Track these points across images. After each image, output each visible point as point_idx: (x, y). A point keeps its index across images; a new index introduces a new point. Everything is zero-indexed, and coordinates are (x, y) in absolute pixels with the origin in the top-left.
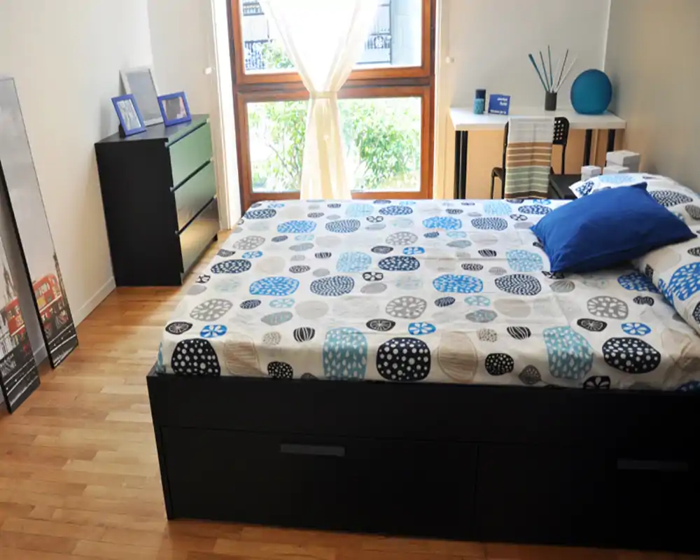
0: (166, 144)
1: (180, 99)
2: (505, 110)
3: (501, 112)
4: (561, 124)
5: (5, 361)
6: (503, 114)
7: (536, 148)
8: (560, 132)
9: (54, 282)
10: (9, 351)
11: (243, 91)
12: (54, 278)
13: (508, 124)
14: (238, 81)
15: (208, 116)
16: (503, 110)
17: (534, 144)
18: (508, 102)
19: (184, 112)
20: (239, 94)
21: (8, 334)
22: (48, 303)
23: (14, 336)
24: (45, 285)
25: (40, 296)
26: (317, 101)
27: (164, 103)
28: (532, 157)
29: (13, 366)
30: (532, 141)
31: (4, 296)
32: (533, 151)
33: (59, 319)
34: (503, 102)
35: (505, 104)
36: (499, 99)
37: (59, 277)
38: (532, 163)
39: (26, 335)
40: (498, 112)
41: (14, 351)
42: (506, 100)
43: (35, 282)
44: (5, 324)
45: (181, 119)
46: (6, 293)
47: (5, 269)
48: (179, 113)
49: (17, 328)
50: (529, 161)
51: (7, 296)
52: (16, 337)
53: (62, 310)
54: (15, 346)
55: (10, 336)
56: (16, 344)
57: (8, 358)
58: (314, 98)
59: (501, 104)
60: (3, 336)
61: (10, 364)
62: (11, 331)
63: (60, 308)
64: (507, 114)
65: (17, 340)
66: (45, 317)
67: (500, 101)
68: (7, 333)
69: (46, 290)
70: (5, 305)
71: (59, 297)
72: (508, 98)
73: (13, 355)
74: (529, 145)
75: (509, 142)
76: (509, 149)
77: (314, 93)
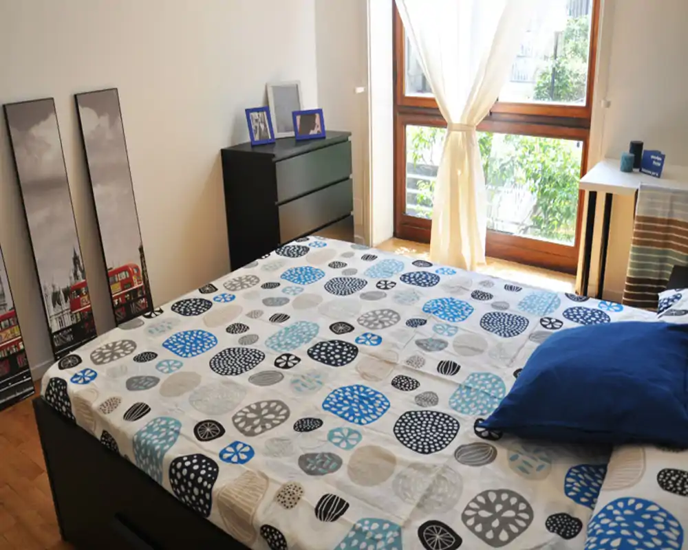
0: (274, 160)
1: (317, 115)
2: (657, 171)
3: (654, 173)
5: (60, 334)
6: (655, 176)
7: (672, 227)
9: (135, 272)
10: (67, 325)
11: (402, 113)
12: (137, 268)
13: (637, 190)
14: (399, 103)
15: (350, 134)
16: (655, 171)
18: (662, 162)
19: (319, 129)
20: (399, 115)
21: (69, 311)
22: (123, 289)
23: (76, 314)
24: (124, 273)
25: (115, 282)
26: (453, 133)
27: (298, 118)
28: (666, 238)
29: (69, 339)
30: (666, 217)
31: (71, 278)
32: (668, 230)
33: (137, 305)
34: (656, 161)
35: (659, 164)
36: (653, 157)
37: (143, 267)
38: (666, 245)
39: (91, 314)
40: (650, 172)
41: (72, 326)
42: (659, 159)
43: (111, 269)
44: (66, 301)
45: (314, 135)
46: (72, 275)
47: (75, 254)
48: (313, 129)
49: (80, 307)
50: (662, 241)
51: (73, 278)
52: (78, 315)
53: (142, 298)
54: (75, 322)
55: (71, 313)
56: (77, 320)
57: (65, 332)
58: (450, 130)
59: (654, 163)
60: (62, 312)
61: (66, 336)
62: (73, 308)
63: (139, 296)
64: (659, 177)
65: (79, 317)
66: (118, 301)
67: (653, 160)
68: (67, 310)
69: (124, 278)
70: (69, 285)
71: (140, 285)
72: (663, 157)
73: (71, 330)
74: (662, 221)
75: (636, 214)
76: (636, 222)
77: (451, 124)
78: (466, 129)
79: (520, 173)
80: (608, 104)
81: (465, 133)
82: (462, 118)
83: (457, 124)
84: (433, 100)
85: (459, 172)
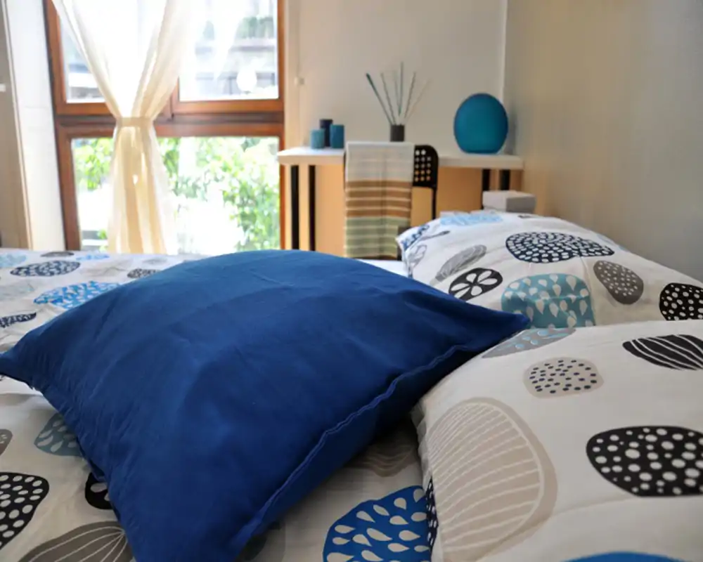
4: (426, 156)
7: (388, 189)
8: (426, 169)
11: (65, 125)
14: (59, 111)
17: (384, 184)
20: (61, 129)
26: (124, 130)
28: (383, 203)
30: (380, 179)
32: (384, 194)
38: (383, 213)
50: (378, 208)
58: (121, 126)
74: (377, 184)
75: (347, 180)
76: (348, 190)
77: (121, 118)
78: (139, 122)
79: (215, 191)
80: (302, 82)
81: (139, 129)
82: (134, 109)
83: (127, 119)
84: (103, 105)
85: (135, 179)
